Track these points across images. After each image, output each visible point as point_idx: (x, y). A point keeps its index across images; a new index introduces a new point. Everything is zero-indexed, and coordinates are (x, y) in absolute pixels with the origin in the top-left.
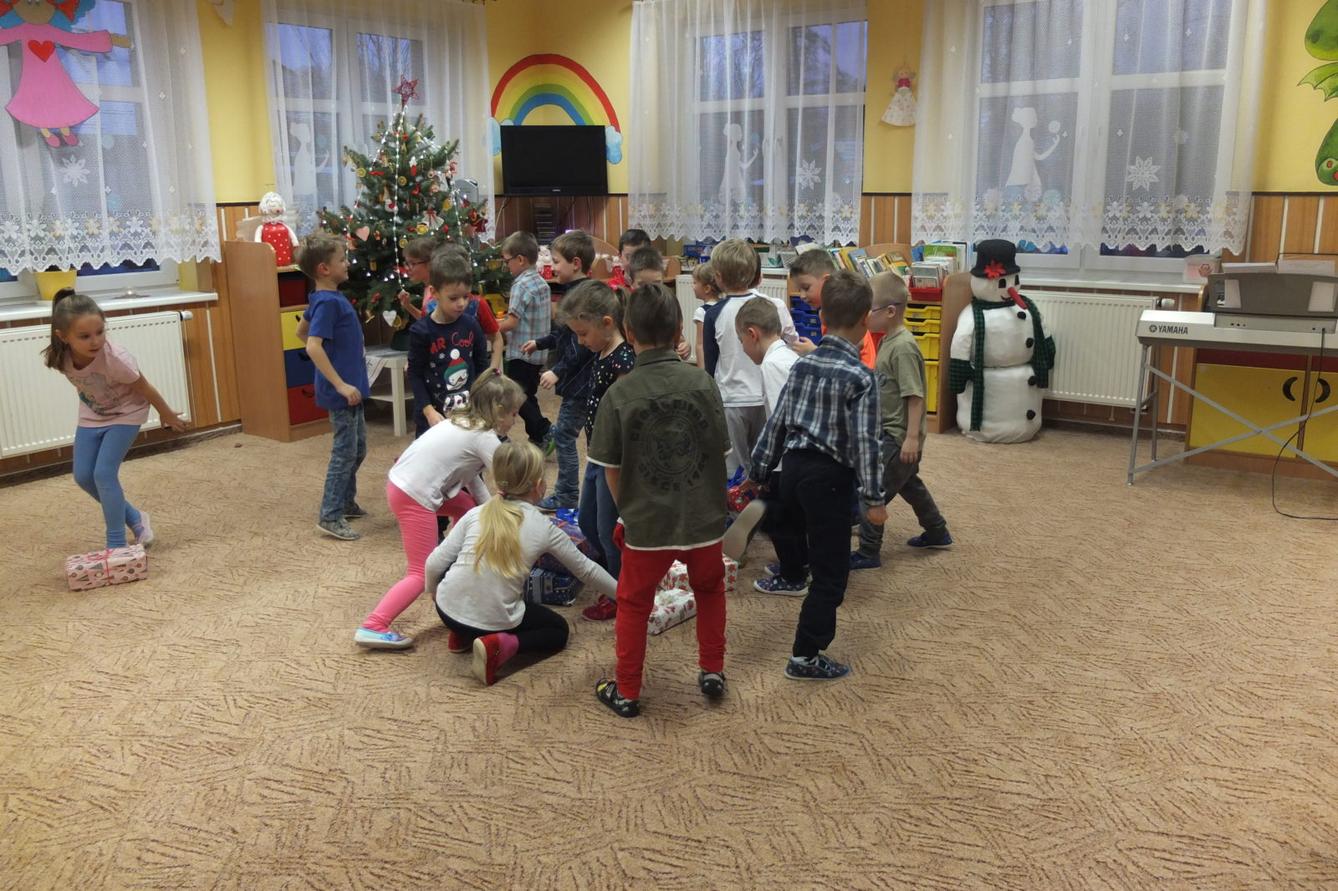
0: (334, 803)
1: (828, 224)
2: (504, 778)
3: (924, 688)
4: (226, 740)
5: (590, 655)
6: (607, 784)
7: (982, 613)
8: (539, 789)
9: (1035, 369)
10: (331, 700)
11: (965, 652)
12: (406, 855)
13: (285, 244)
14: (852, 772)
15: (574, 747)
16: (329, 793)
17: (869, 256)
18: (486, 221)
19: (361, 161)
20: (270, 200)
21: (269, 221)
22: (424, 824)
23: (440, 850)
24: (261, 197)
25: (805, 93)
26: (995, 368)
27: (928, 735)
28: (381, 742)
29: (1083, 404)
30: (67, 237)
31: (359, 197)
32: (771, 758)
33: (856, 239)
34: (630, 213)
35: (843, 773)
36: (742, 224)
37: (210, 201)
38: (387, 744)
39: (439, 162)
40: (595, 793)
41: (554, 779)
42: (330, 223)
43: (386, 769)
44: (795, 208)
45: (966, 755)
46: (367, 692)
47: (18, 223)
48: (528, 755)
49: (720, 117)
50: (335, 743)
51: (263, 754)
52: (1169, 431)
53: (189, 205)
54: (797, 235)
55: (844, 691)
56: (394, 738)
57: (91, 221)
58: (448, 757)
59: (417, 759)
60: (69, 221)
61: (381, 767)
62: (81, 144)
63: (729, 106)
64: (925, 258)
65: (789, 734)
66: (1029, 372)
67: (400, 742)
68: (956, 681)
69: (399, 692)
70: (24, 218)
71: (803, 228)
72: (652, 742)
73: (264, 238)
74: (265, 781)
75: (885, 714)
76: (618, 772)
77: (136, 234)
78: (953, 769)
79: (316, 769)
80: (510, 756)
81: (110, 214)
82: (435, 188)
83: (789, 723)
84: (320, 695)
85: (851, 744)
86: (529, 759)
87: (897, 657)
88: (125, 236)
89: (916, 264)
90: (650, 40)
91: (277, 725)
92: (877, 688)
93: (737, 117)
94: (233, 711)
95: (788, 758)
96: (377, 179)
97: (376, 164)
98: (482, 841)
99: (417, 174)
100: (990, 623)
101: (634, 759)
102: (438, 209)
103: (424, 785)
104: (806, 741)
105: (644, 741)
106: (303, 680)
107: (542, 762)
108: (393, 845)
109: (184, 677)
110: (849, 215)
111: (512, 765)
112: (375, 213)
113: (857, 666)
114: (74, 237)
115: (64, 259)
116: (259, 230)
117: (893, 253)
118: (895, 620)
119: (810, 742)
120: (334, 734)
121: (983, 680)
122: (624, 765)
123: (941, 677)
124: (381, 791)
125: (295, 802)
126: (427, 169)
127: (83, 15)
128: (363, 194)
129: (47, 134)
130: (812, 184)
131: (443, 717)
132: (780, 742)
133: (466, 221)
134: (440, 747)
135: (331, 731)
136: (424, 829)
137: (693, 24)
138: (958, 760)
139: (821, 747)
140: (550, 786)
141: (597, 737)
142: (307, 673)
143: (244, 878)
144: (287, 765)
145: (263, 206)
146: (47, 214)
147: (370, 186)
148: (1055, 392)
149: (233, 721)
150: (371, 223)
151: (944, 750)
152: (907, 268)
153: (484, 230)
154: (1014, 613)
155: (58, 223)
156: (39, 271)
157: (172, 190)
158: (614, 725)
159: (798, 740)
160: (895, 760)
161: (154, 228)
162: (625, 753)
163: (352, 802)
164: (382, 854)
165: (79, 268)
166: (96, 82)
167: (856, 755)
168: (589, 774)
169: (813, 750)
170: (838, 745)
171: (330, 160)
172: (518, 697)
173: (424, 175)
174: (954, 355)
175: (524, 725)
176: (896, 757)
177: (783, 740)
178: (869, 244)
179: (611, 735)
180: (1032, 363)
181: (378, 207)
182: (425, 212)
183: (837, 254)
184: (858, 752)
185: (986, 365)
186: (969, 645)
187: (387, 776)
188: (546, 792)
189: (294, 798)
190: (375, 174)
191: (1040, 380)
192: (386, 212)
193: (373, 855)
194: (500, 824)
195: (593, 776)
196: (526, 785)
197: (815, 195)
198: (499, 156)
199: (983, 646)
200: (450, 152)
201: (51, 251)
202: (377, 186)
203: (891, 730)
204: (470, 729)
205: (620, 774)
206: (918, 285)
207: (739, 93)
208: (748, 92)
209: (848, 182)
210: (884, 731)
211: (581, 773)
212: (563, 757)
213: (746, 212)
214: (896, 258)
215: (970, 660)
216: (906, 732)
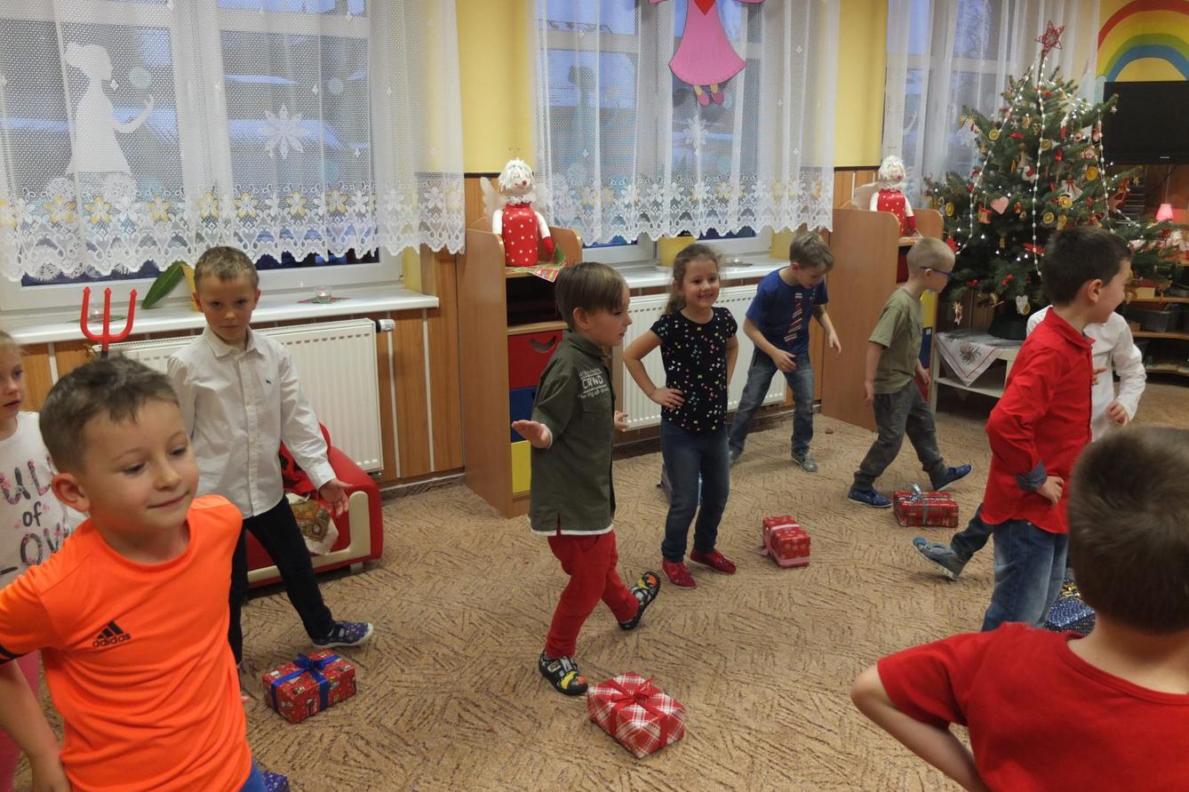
19: (983, 124)
20: (892, 165)
21: (888, 187)
30: (699, 202)
37: (829, 165)
47: (663, 187)
53: (808, 169)
57: (723, 185)
60: (703, 184)
70: (668, 181)
73: (881, 207)
77: (759, 199)
81: (740, 178)
88: (748, 201)
114: (705, 201)
115: (695, 224)
116: (876, 196)
129: (699, 91)
145: (884, 171)
146: (686, 178)
155: (695, 186)
161: (778, 193)
165: (705, 235)
201: (686, 215)
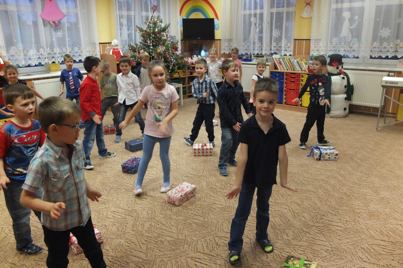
0: (133, 219)
1: (283, 49)
2: (182, 214)
3: (309, 193)
4: (103, 200)
5: (207, 179)
6: (213, 217)
7: (328, 170)
8: (192, 218)
9: (347, 95)
11: (322, 182)
12: (154, 235)
13: (119, 55)
14: (286, 217)
15: (203, 206)
16: (132, 216)
17: (295, 59)
18: (178, 48)
19: (141, 30)
20: (115, 42)
21: (114, 48)
22: (159, 226)
23: (163, 234)
24: (112, 41)
25: (276, 8)
26: (334, 94)
27: (310, 207)
28: (146, 202)
29: (362, 106)
30: (57, 53)
31: (141, 41)
33: (292, 53)
34: (222, 45)
35: (283, 217)
36: (256, 49)
37: (97, 42)
38: (149, 203)
39: (164, 30)
40: (209, 220)
41: (197, 215)
42: (132, 49)
44: (272, 44)
45: (321, 213)
47: (44, 49)
49: (250, 15)
50: (134, 202)
51: (113, 204)
52: (390, 115)
53: (91, 43)
54: (272, 52)
55: (284, 193)
56: (151, 201)
57: (64, 49)
58: (166, 207)
59: (157, 207)
60: (58, 48)
61: (147, 209)
62: (61, 26)
63: (253, 12)
66: (345, 96)
68: (319, 191)
69: (152, 188)
70: (45, 48)
71: (274, 50)
73: (113, 53)
74: (114, 212)
75: (297, 200)
77: (77, 52)
78: (317, 217)
79: (128, 209)
80: (184, 208)
81: (69, 47)
82: (163, 38)
84: (129, 188)
85: (286, 209)
86: (189, 209)
87: (300, 183)
88: (73, 53)
91: (117, 196)
93: (255, 15)
94: (105, 191)
96: (146, 35)
97: (145, 31)
98: (176, 232)
99: (158, 34)
100: (330, 174)
101: (220, 210)
102: (164, 44)
103: (159, 215)
105: (224, 205)
106: (124, 183)
107: (193, 210)
108: (150, 232)
109: (91, 181)
110: (290, 46)
111: (184, 210)
112: (145, 45)
114: (59, 53)
115: (56, 59)
116: (112, 50)
117: (303, 58)
118: (300, 171)
119: (273, 207)
121: (327, 191)
122: (217, 212)
123: (314, 189)
124: (147, 216)
126: (160, 32)
128: (142, 40)
129: (52, 23)
130: (278, 36)
133: (172, 48)
134: (164, 204)
135: (132, 199)
136: (159, 228)
138: (318, 215)
139: (277, 209)
140: (196, 217)
141: (210, 203)
142: (126, 181)
143: (108, 239)
145: (113, 44)
146: (52, 47)
147: (144, 37)
148: (353, 102)
149: (105, 194)
150: (144, 48)
151: (315, 212)
152: (307, 63)
153: (177, 51)
154: (338, 170)
155: (55, 49)
156: (50, 63)
157: (86, 39)
158: (214, 200)
160: (299, 214)
161: (82, 50)
162: (218, 208)
163: (138, 219)
164: (147, 234)
165: (61, 62)
166: (65, 7)
168: (207, 214)
170: (282, 209)
171: (132, 29)
173: (159, 34)
178: (295, 55)
179: (213, 203)
180: (346, 93)
181: (146, 44)
182: (160, 45)
183: (285, 58)
184: (288, 211)
185: (331, 93)
186: (323, 180)
187: (148, 212)
188: (194, 219)
189: (122, 217)
190: (145, 34)
191: (349, 98)
192: (148, 45)
193: (145, 235)
194: (181, 227)
196: (188, 217)
197: (279, 40)
198: (182, 28)
199: (328, 180)
200: (167, 27)
201: (53, 57)
202: (146, 37)
203: (298, 205)
205: (216, 214)
206: (310, 68)
207: (256, 8)
208: (258, 7)
209: (290, 36)
210: (296, 205)
211: (205, 214)
212: (199, 209)
213: (257, 45)
214: (304, 60)
215: (324, 184)
216: (303, 206)
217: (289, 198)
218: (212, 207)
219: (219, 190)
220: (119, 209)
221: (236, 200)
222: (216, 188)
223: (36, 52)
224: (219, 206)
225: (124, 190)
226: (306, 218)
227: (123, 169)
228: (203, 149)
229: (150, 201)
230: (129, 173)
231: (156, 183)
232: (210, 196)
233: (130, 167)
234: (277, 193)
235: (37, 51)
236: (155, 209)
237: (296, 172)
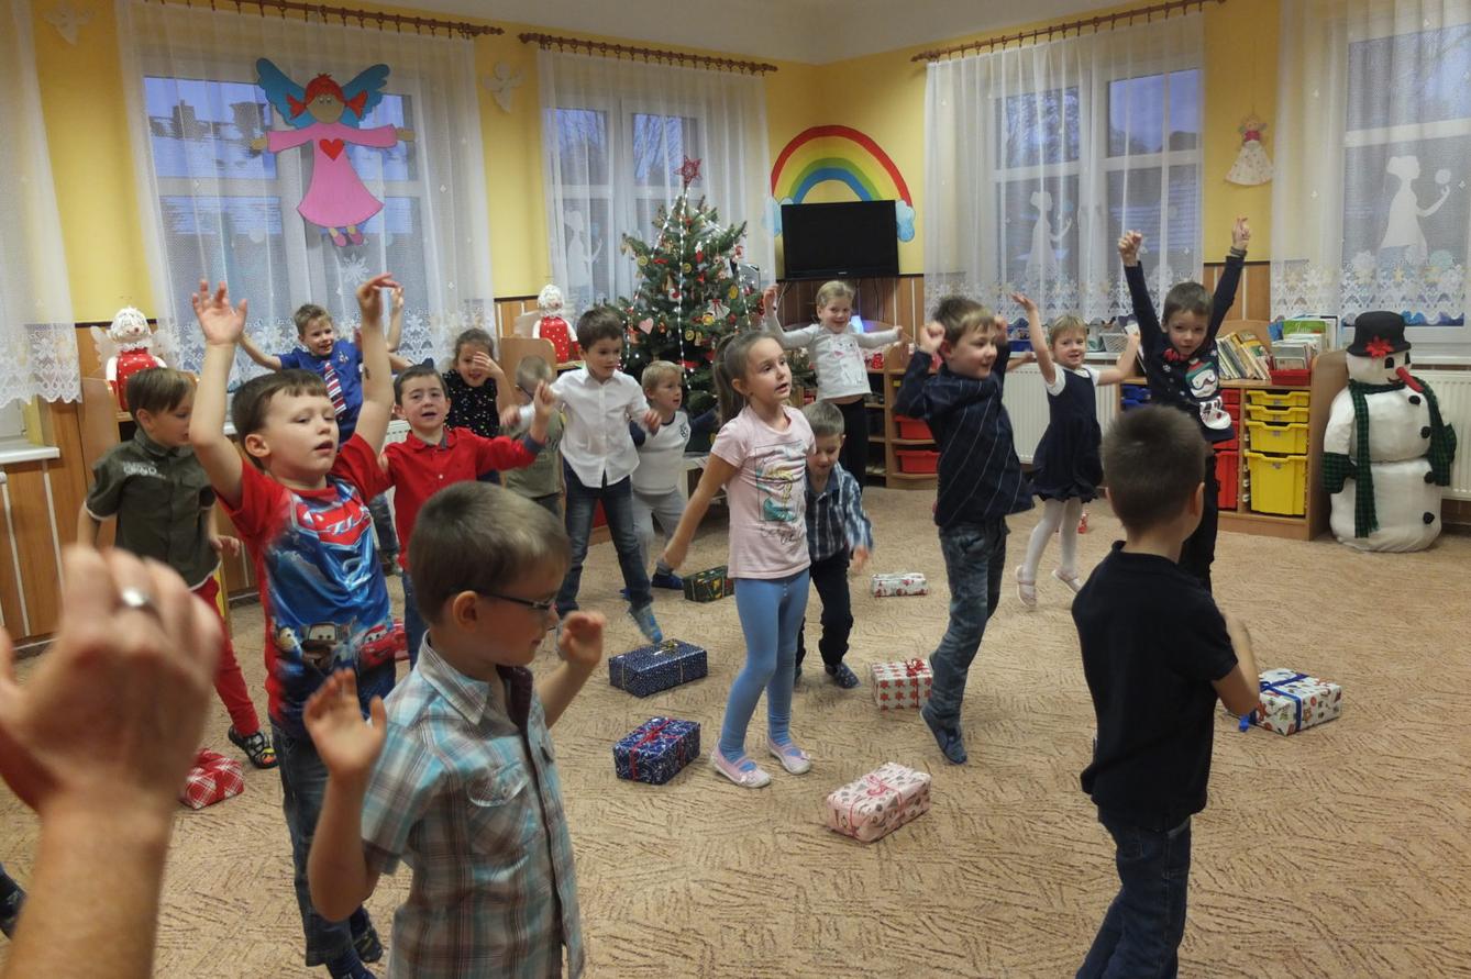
0: (695, 970)
2: (883, 948)
3: (1375, 856)
5: (952, 802)
6: (1009, 961)
7: (1424, 762)
8: (927, 964)
9: (1432, 464)
10: (667, 846)
11: (1414, 810)
13: (564, 339)
14: (1310, 960)
15: (957, 912)
16: (686, 956)
19: (642, 249)
20: (548, 294)
21: (547, 315)
24: (538, 291)
25: (1131, 153)
26: (1381, 463)
27: (1397, 917)
28: (733, 899)
31: (639, 287)
32: (1201, 938)
34: (927, 295)
35: (1297, 960)
36: (1058, 303)
37: (488, 296)
38: (742, 901)
39: (725, 246)
40: (996, 971)
41: (943, 952)
43: (745, 931)
45: (1455, 945)
46: (706, 839)
48: (905, 921)
49: (1032, 185)
50: (682, 896)
51: (605, 907)
53: (467, 301)
56: (748, 895)
58: (813, 919)
59: (778, 921)
61: (740, 928)
62: (365, 242)
63: (1041, 171)
64: (1284, 336)
65: (1216, 908)
66: (1426, 467)
67: (755, 899)
68: (1414, 847)
69: (741, 840)
72: (1051, 910)
73: (542, 334)
74: (613, 940)
75: (1332, 886)
76: (1018, 946)
77: (415, 333)
78: (1442, 963)
79: (667, 927)
80: (885, 921)
82: (721, 275)
83: (1213, 893)
84: (654, 840)
85: (1298, 924)
86: (909, 926)
87: (1329, 815)
89: (1276, 344)
90: (947, 104)
91: (613, 874)
92: (1316, 854)
95: (1222, 938)
96: (658, 267)
97: (658, 251)
99: (703, 261)
100: (1437, 776)
101: (1033, 931)
102: (723, 298)
103: (791, 952)
104: (1241, 917)
105: (1040, 909)
107: (925, 931)
111: (889, 932)
112: (658, 303)
113: (1280, 825)
116: (537, 325)
117: (1244, 331)
118: (1313, 769)
119: (1246, 919)
120: (679, 885)
121: (1450, 849)
122: (1022, 938)
123: (1392, 842)
124: (743, 956)
125: (650, 966)
126: (712, 254)
127: (371, 111)
128: (644, 284)
129: (335, 233)
131: (798, 871)
132: (1207, 916)
133: (754, 309)
134: (801, 907)
135: (674, 883)
137: (998, 84)
138: (1444, 952)
139: (1261, 925)
140: (941, 960)
141: (983, 902)
142: (636, 814)
144: (633, 922)
145: (542, 300)
147: (652, 274)
148: (1456, 490)
150: (654, 314)
152: (1261, 348)
155: (343, 324)
157: (450, 286)
158: (1000, 888)
159: (1230, 915)
160: (1362, 947)
161: (433, 326)
162: (1021, 923)
163: (714, 968)
166: (381, 177)
167: (1309, 938)
168: (983, 948)
169: (1253, 930)
170: (1282, 924)
172: (879, 850)
173: (709, 261)
174: (1326, 450)
175: (893, 884)
176: (1362, 945)
177: (1211, 914)
179: (999, 900)
180: (1428, 456)
181: (660, 297)
182: (710, 301)
184: (1310, 934)
185: (1371, 459)
186: (1418, 803)
187: (748, 939)
188: (938, 967)
189: (649, 961)
190: (658, 262)
191: (1440, 475)
192: (669, 302)
195: (988, 950)
196: (910, 958)
198: (781, 238)
199: (1436, 804)
200: (737, 235)
202: (660, 275)
203: (1346, 908)
204: (832, 887)
205: (1020, 949)
206: (1280, 367)
207: (1051, 157)
208: (1062, 154)
209: (1187, 251)
210: (1337, 909)
211: (973, 945)
212: (947, 925)
213: (1062, 290)
214: (1248, 338)
215: (1425, 822)
216: (1366, 911)
217: (1300, 880)
218: (995, 917)
219: (1006, 847)
220: (630, 928)
221: (1084, 887)
222: (995, 838)
223: (277, 338)
224: (1022, 912)
225: (635, 850)
226: (1397, 966)
227: (618, 766)
228: (915, 683)
229: (744, 894)
230: (642, 780)
231: (756, 821)
232: (976, 871)
233: (649, 757)
234: (1242, 855)
235: (281, 332)
236: (774, 928)
237: (1298, 770)
